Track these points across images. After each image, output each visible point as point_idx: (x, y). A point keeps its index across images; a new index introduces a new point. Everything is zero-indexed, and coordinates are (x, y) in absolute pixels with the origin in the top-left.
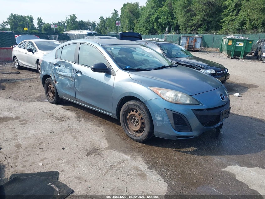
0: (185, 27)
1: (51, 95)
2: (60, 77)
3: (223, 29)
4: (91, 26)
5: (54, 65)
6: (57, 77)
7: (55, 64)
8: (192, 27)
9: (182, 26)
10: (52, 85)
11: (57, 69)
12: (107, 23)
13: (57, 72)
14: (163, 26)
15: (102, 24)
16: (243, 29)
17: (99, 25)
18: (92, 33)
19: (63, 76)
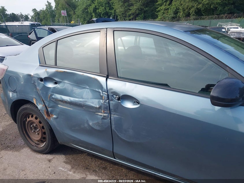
0: (122, 17)
1: (36, 137)
2: (60, 106)
3: (159, 18)
4: (23, 19)
5: (41, 80)
6: (52, 104)
7: (43, 77)
8: (130, 16)
9: (120, 15)
10: (36, 118)
11: (50, 88)
12: (42, 16)
13: (52, 95)
14: (102, 16)
15: (36, 16)
16: (177, 17)
17: (32, 17)
18: (35, 24)
19: (71, 103)
